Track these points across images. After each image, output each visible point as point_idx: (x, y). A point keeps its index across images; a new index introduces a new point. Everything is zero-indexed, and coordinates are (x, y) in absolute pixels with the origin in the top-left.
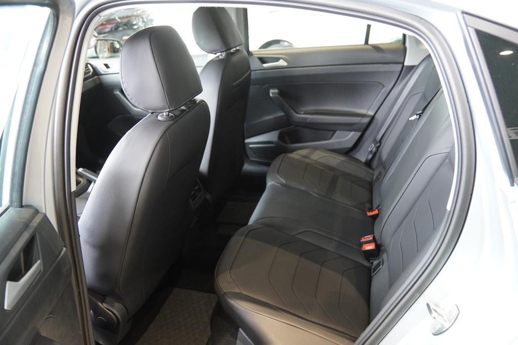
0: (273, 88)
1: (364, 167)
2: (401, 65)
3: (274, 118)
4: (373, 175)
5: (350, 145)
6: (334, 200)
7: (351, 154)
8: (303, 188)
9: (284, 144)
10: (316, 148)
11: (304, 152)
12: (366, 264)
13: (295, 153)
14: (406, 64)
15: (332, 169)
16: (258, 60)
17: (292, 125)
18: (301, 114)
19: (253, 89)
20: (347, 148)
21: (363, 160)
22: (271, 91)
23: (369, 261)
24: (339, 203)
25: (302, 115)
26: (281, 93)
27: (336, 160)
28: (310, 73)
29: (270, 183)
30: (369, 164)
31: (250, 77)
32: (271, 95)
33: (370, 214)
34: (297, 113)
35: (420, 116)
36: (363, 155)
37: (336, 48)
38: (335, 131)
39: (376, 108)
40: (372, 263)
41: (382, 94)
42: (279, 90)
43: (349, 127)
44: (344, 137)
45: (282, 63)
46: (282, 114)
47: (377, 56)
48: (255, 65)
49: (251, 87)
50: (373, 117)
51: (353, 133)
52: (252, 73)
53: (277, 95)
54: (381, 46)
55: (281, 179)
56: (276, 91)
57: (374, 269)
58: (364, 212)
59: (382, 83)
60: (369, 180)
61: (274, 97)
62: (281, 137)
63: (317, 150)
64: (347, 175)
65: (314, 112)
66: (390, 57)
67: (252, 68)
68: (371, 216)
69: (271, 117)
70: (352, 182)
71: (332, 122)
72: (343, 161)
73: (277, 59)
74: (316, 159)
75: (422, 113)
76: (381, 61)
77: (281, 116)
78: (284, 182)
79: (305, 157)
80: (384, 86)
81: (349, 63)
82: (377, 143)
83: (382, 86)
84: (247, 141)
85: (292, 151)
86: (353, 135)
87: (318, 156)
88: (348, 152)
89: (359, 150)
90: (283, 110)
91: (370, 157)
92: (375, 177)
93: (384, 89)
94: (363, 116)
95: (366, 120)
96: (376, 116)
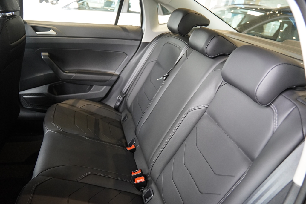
0: (44, 51)
1: (114, 111)
2: (139, 42)
3: (44, 75)
4: (121, 116)
5: (103, 95)
6: (103, 141)
7: (103, 102)
8: (76, 133)
9: (53, 96)
10: (79, 98)
11: (71, 102)
12: (138, 193)
13: (63, 103)
14: (142, 41)
15: (93, 114)
16: (31, 28)
17: (60, 81)
18: (66, 72)
19: (27, 51)
20: (101, 98)
21: (113, 106)
22: (42, 54)
23: (139, 190)
24: (106, 143)
25: (67, 74)
26: (51, 56)
27: (95, 107)
28: (74, 42)
29: (47, 131)
30: (117, 109)
31: (25, 42)
32: (42, 57)
33: (129, 149)
34: (64, 72)
35: (166, 78)
36: (112, 103)
37: (95, 25)
38: (91, 86)
39: (121, 70)
40: (142, 191)
41: (126, 61)
42: (48, 53)
43: (102, 83)
44: (98, 90)
45: (52, 32)
46: (51, 72)
47: (124, 34)
48: (29, 32)
49: (25, 49)
50: (119, 77)
51: (105, 87)
52: (27, 38)
53: (48, 58)
54: (126, 27)
55: (57, 127)
56: (47, 54)
57: (144, 196)
58: (125, 148)
59: (126, 53)
60: (118, 120)
61: (45, 59)
62: (50, 90)
63: (80, 100)
64: (104, 118)
65: (76, 71)
66: (132, 36)
67: (27, 34)
68: (130, 151)
69: (43, 74)
70: (109, 123)
71: (91, 79)
72: (100, 107)
73: (48, 29)
74: (80, 107)
75: (168, 76)
76: (126, 38)
77: (51, 74)
78: (60, 129)
79: (72, 106)
80: (127, 55)
81: (104, 37)
82: (124, 94)
83: (126, 55)
84: (21, 93)
85: (61, 101)
86: (105, 89)
87: (82, 104)
88: (101, 101)
89: (109, 99)
90: (53, 70)
91: (118, 104)
92: (122, 118)
93: (127, 57)
94: (112, 75)
95: (114, 78)
96: (121, 75)
